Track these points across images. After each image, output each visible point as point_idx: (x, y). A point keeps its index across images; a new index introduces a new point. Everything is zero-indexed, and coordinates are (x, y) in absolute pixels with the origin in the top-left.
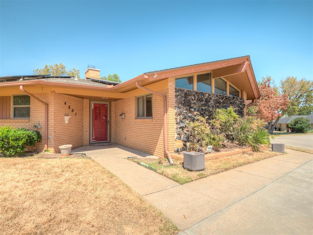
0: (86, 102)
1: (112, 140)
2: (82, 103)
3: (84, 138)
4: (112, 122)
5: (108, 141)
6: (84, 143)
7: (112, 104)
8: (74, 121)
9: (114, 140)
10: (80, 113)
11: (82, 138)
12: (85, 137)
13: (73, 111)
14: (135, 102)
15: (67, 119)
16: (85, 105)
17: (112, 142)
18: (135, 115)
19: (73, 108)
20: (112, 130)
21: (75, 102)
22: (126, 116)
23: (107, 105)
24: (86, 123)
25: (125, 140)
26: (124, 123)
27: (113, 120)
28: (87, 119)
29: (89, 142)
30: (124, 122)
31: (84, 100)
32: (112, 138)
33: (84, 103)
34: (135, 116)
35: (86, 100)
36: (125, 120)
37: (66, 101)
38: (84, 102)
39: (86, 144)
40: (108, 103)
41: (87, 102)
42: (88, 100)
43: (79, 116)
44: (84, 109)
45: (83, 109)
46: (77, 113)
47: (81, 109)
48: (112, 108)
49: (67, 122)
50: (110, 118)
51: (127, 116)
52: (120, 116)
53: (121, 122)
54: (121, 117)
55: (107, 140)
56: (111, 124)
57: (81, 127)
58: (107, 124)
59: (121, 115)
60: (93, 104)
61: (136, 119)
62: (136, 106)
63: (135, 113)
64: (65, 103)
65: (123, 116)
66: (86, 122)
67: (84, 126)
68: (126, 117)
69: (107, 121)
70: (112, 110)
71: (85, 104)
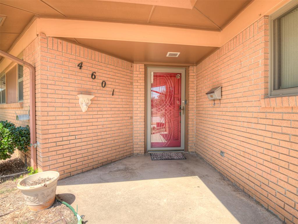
0: (138, 69)
1: (189, 147)
2: (129, 71)
3: (134, 140)
4: (189, 109)
5: (182, 147)
6: (134, 149)
7: (190, 72)
8: (108, 106)
9: (194, 147)
10: (122, 91)
11: (130, 141)
12: (136, 138)
13: (104, 84)
14: (266, 35)
15: (83, 101)
16: (136, 75)
17: (190, 150)
18: (266, 82)
19: (105, 79)
20: (190, 126)
21: (111, 67)
22: (223, 93)
23: (181, 74)
24: (137, 112)
25: (219, 155)
26: (218, 113)
27: (192, 105)
28: (141, 104)
29: (143, 149)
30: (218, 109)
31: (134, 65)
32: (189, 142)
33: (134, 73)
34: (266, 88)
35: (138, 65)
36: (222, 105)
37: (82, 60)
38: (134, 70)
39: (139, 152)
40: (182, 71)
41: (141, 70)
42: (142, 66)
43: (123, 97)
44: (134, 84)
45: (132, 83)
46: (115, 90)
47: (127, 83)
48: (190, 80)
49: (84, 108)
50: (186, 101)
51: (227, 93)
52: (207, 94)
53: (211, 109)
54: (212, 96)
55: (180, 146)
56: (188, 114)
57: (126, 118)
58: (181, 112)
59: (211, 92)
60: (152, 73)
61: (267, 96)
62: (270, 49)
63: (266, 77)
64: (80, 66)
65: (217, 95)
66: (139, 109)
67: (134, 118)
68: (224, 97)
69: (180, 108)
70: (191, 85)
71: (137, 73)
